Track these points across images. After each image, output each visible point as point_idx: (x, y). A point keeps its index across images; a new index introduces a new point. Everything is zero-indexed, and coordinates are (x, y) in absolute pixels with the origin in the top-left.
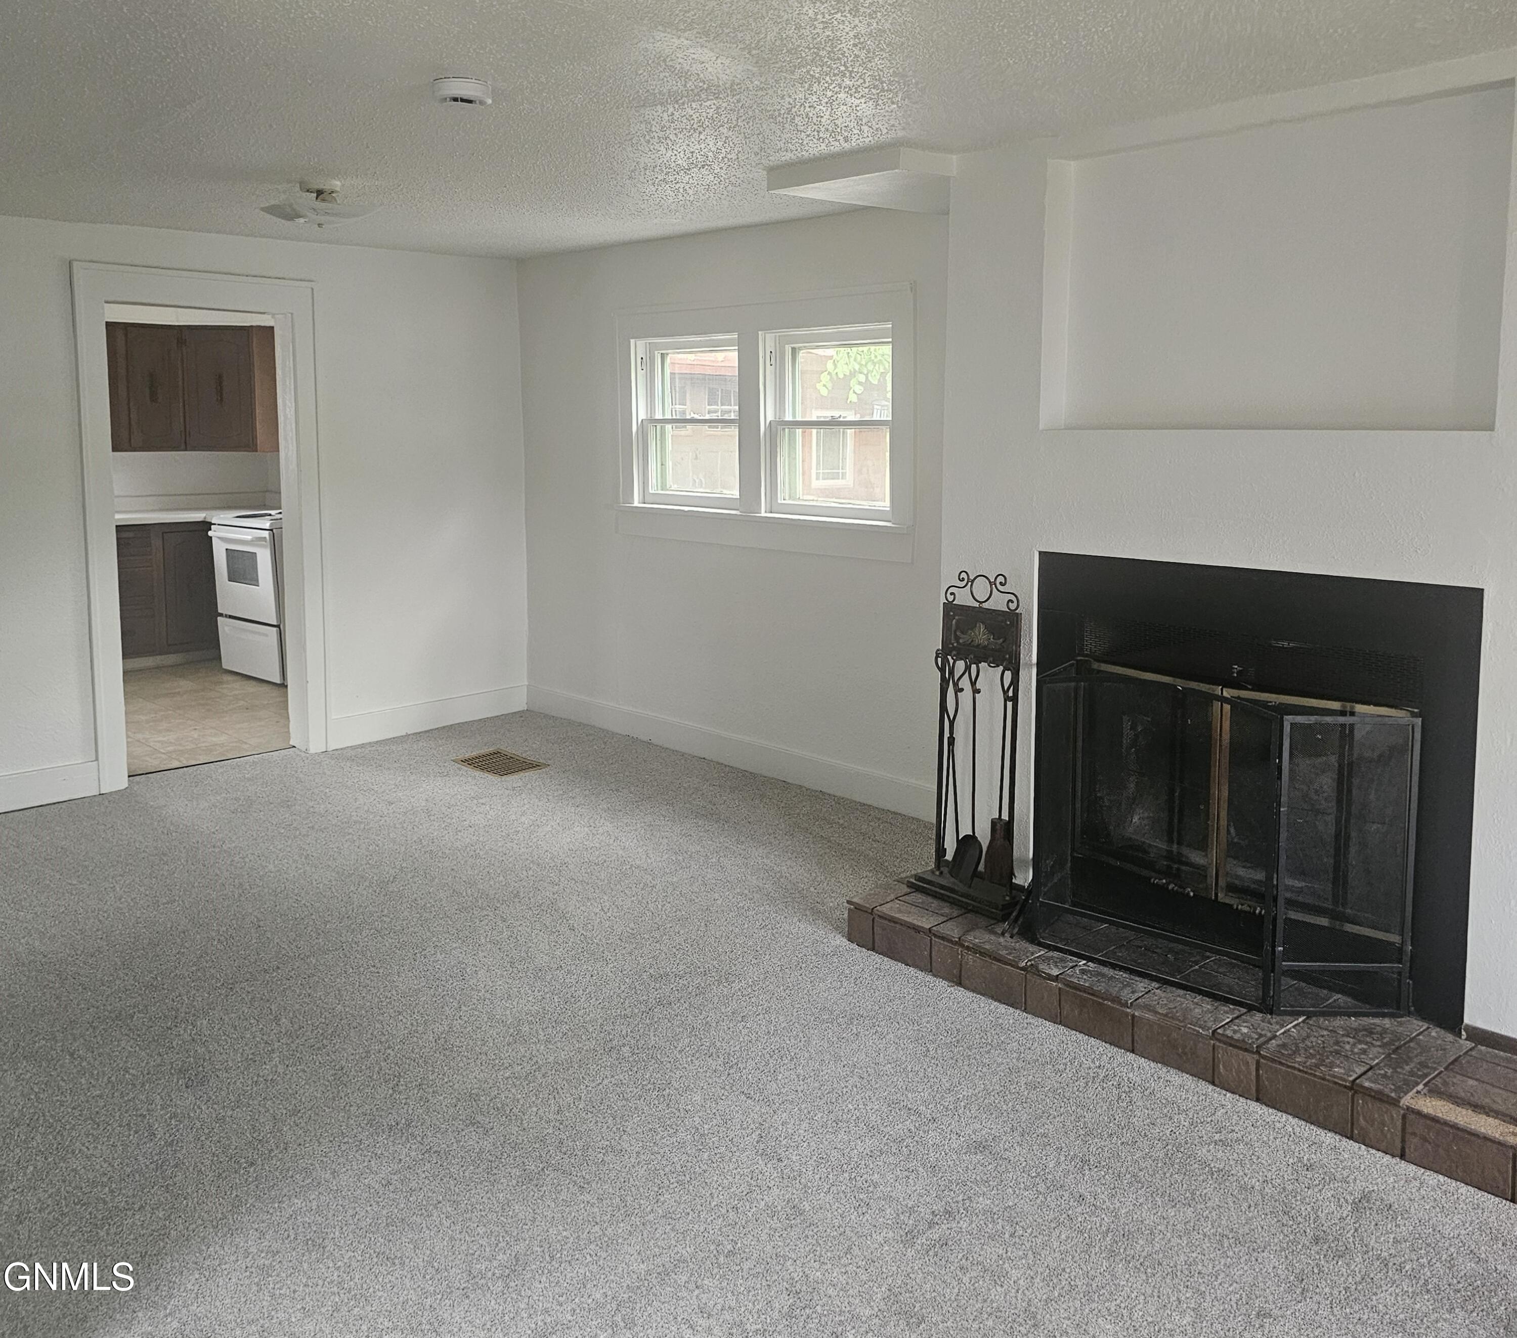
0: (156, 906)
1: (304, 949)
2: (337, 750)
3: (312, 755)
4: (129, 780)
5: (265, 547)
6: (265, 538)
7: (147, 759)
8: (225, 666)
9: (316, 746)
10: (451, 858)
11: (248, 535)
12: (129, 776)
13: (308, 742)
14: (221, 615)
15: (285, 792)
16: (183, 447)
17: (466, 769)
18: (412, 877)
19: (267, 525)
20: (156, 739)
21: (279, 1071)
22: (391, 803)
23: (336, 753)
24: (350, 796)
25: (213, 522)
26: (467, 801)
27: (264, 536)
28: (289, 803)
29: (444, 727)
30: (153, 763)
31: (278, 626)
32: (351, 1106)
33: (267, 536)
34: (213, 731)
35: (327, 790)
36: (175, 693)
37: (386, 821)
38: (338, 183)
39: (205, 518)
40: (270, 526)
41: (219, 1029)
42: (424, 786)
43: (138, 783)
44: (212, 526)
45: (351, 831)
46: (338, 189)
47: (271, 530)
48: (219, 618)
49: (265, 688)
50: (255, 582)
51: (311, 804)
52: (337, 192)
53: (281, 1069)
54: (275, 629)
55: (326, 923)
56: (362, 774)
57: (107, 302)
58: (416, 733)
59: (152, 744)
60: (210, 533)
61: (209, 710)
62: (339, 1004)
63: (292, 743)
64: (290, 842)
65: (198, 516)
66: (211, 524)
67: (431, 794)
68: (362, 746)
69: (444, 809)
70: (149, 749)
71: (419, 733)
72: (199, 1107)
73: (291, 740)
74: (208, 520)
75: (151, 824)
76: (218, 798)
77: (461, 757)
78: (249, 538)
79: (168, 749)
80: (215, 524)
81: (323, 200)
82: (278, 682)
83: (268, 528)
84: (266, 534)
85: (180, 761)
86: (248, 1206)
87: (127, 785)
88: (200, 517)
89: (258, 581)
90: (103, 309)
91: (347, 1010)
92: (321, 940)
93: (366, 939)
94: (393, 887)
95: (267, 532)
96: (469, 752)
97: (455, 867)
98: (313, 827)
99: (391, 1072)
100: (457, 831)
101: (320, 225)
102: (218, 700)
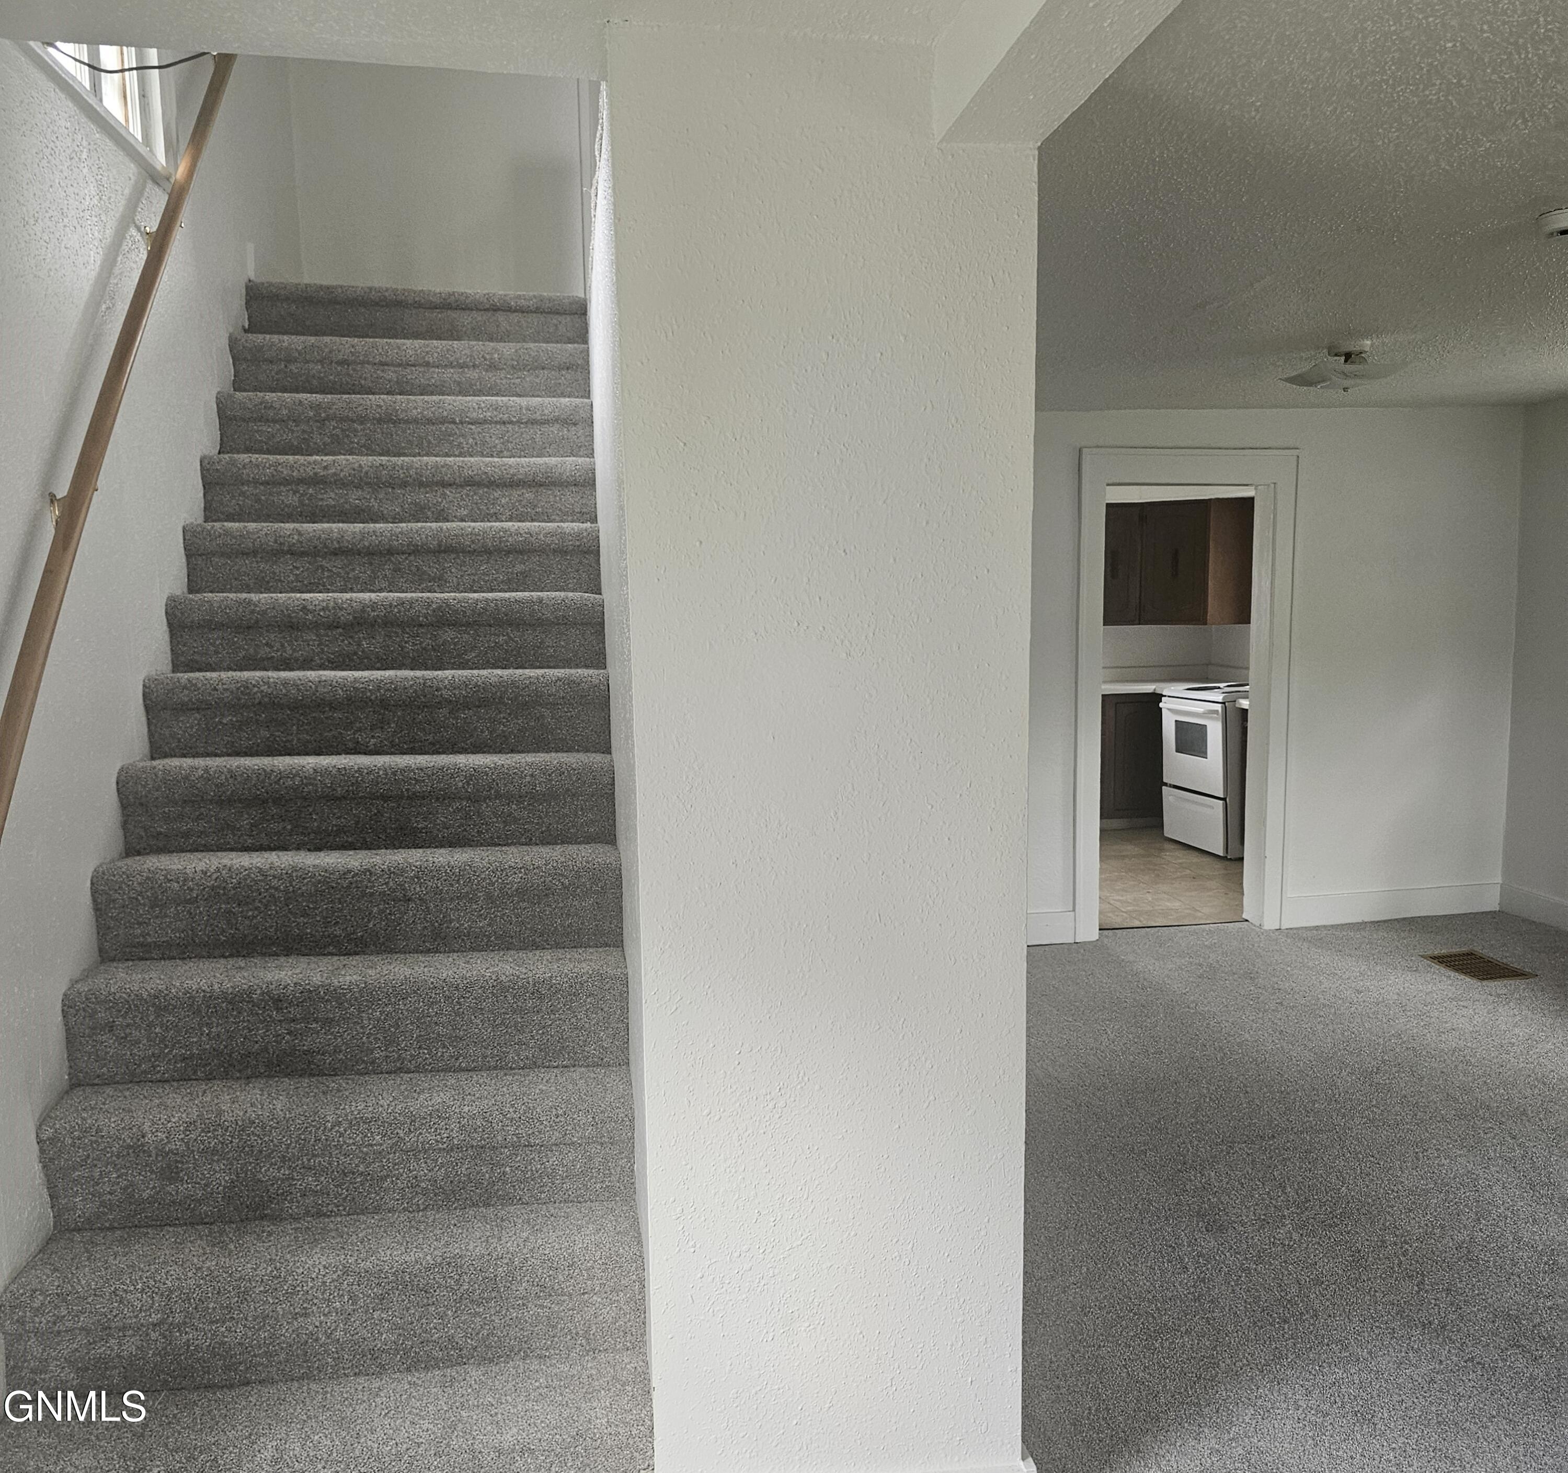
0: (1146, 1054)
1: (1295, 1123)
2: (1291, 929)
3: (1266, 931)
4: (1099, 934)
5: (1216, 719)
6: (1217, 711)
7: (1110, 915)
8: (1168, 833)
9: (1270, 924)
10: (1438, 1060)
11: (1200, 708)
12: (1100, 929)
13: (1262, 917)
14: (1166, 784)
15: (1246, 964)
16: (1137, 621)
17: (1438, 967)
18: (1398, 1072)
19: (1220, 698)
20: (1115, 898)
21: (1294, 1238)
22: (1360, 992)
23: (1291, 932)
24: (1314, 978)
25: (1164, 694)
26: (1445, 1002)
27: (1216, 709)
28: (1252, 975)
29: (1404, 919)
30: (1117, 921)
31: (1224, 799)
32: (1376, 1291)
33: (1220, 710)
34: (1166, 896)
35: (1289, 969)
36: (1124, 856)
37: (1357, 1009)
38: (1369, 342)
39: (1155, 690)
40: (1223, 699)
41: (1227, 1183)
42: (1392, 978)
43: (1107, 937)
44: (1163, 698)
45: (1322, 1013)
46: (1367, 349)
47: (1224, 703)
48: (1163, 787)
49: (1206, 860)
50: (1203, 754)
51: (1275, 980)
52: (1366, 352)
53: (1295, 1236)
54: (1221, 802)
55: (1314, 1102)
56: (1322, 957)
57: (1108, 485)
58: (1373, 922)
59: (1112, 902)
60: (1161, 705)
61: (1158, 875)
62: (1342, 1186)
63: (1245, 916)
64: (1261, 1015)
65: (1149, 688)
66: (1163, 696)
67: (1402, 989)
68: (1317, 928)
69: (1420, 1006)
70: (1108, 906)
71: (1378, 922)
72: (1222, 1252)
73: (1244, 914)
74: (1158, 692)
75: (1126, 977)
76: (1183, 961)
77: (1429, 953)
78: (1201, 710)
79: (1129, 908)
80: (1165, 696)
81: (1352, 362)
82: (1221, 854)
83: (1221, 701)
84: (1218, 707)
85: (1140, 921)
86: (1289, 1360)
87: (1097, 938)
88: (1150, 689)
89: (1206, 753)
90: (1105, 491)
91: (1352, 1194)
92: (1311, 1119)
93: (1360, 1127)
94: (1377, 1078)
95: (1220, 705)
96: (1438, 949)
97: (1445, 1070)
98: (1281, 1004)
99: (1412, 1268)
100: (1440, 1033)
101: (1345, 389)
102: (1164, 866)
